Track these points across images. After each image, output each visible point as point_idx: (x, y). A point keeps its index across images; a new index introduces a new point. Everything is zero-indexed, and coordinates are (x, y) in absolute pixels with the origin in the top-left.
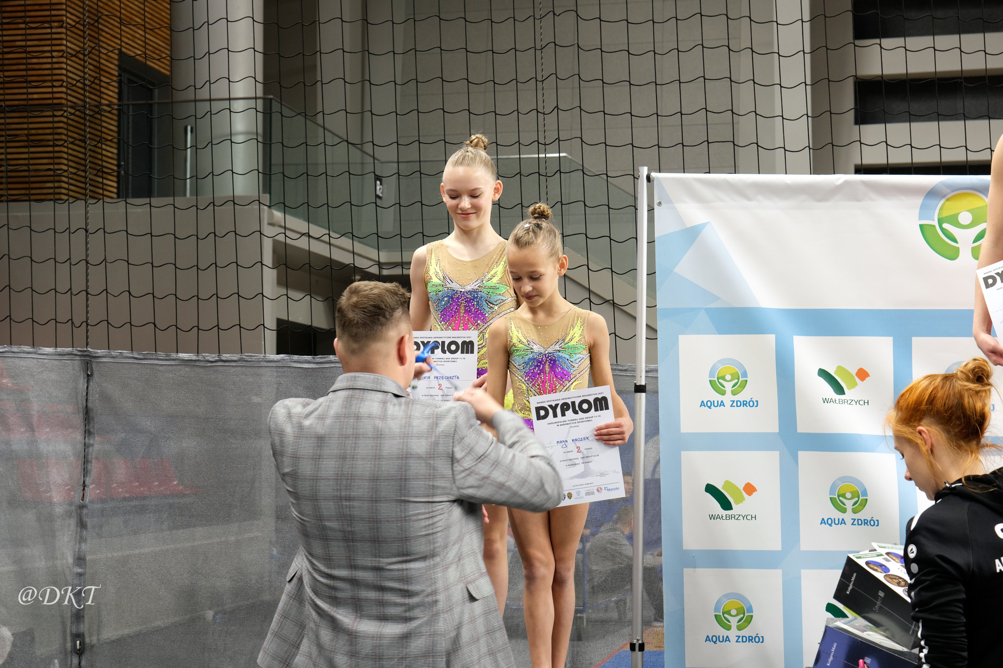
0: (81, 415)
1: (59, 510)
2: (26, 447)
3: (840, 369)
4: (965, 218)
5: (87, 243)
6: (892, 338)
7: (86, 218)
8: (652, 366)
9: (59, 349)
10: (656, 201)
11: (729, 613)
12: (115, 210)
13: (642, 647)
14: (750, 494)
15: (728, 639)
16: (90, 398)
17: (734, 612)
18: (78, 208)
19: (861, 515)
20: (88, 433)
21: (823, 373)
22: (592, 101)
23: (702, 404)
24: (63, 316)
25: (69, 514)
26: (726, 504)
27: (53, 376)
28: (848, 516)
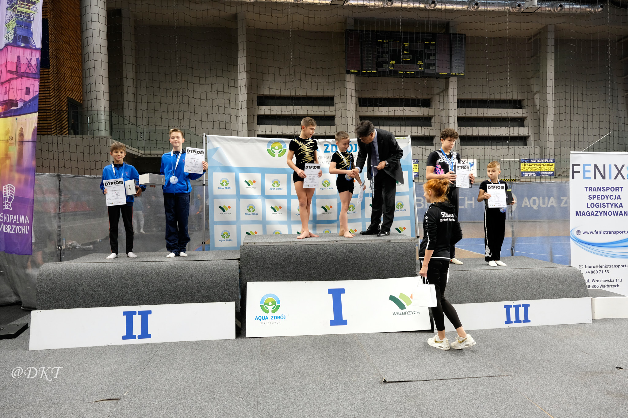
0: (58, 191)
1: (52, 215)
2: (42, 199)
3: (249, 180)
4: (277, 148)
5: (58, 147)
6: (260, 174)
7: (57, 140)
8: (207, 179)
9: (51, 174)
10: (207, 141)
11: (224, 235)
12: (66, 138)
13: (205, 243)
14: (229, 208)
15: (224, 240)
16: (60, 186)
17: (226, 234)
18: (55, 138)
19: (254, 213)
20: (60, 195)
21: (246, 181)
22: (192, 118)
23: (219, 188)
24: (52, 165)
25: (55, 216)
26: (224, 211)
27: (49, 181)
28: (251, 213)
